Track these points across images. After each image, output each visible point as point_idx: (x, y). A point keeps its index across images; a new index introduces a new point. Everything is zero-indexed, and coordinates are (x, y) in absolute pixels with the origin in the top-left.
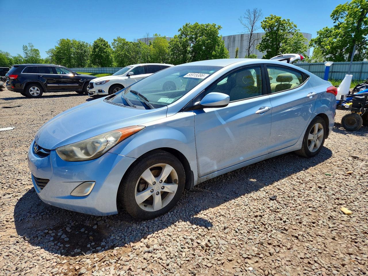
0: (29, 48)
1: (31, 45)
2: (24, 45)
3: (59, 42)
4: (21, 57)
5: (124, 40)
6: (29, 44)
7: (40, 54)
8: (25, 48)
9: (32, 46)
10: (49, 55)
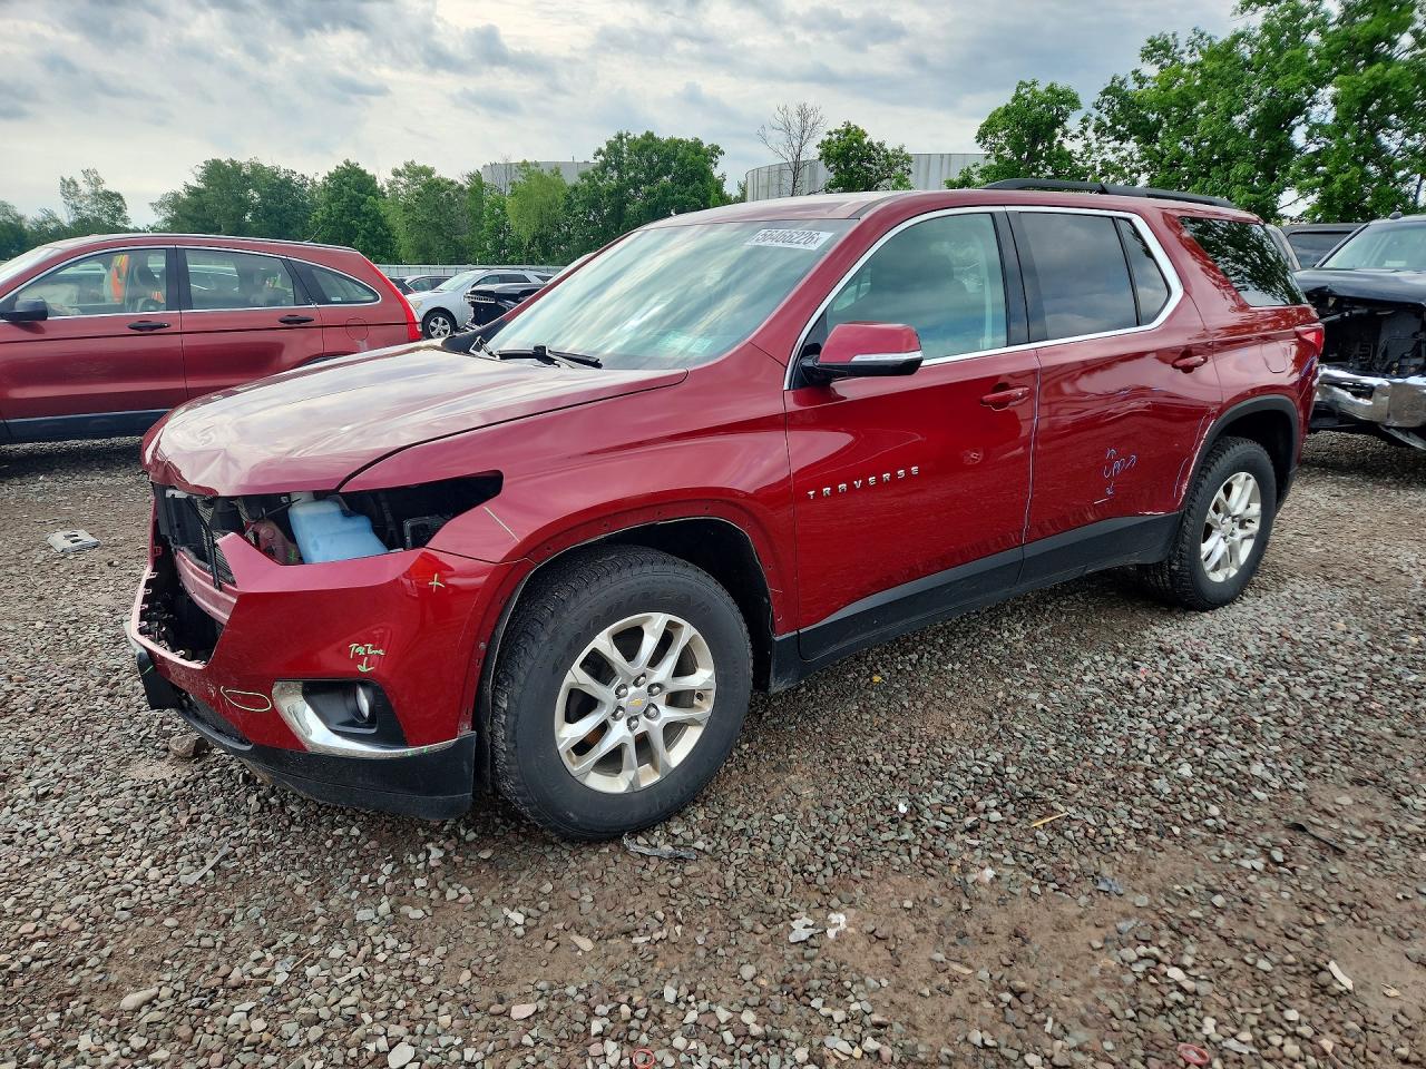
0: (85, 189)
1: (92, 179)
2: (62, 178)
3: (199, 171)
4: (56, 221)
5: (428, 172)
6: (86, 173)
7: (128, 213)
8: (69, 187)
9: (98, 181)
10: (162, 217)
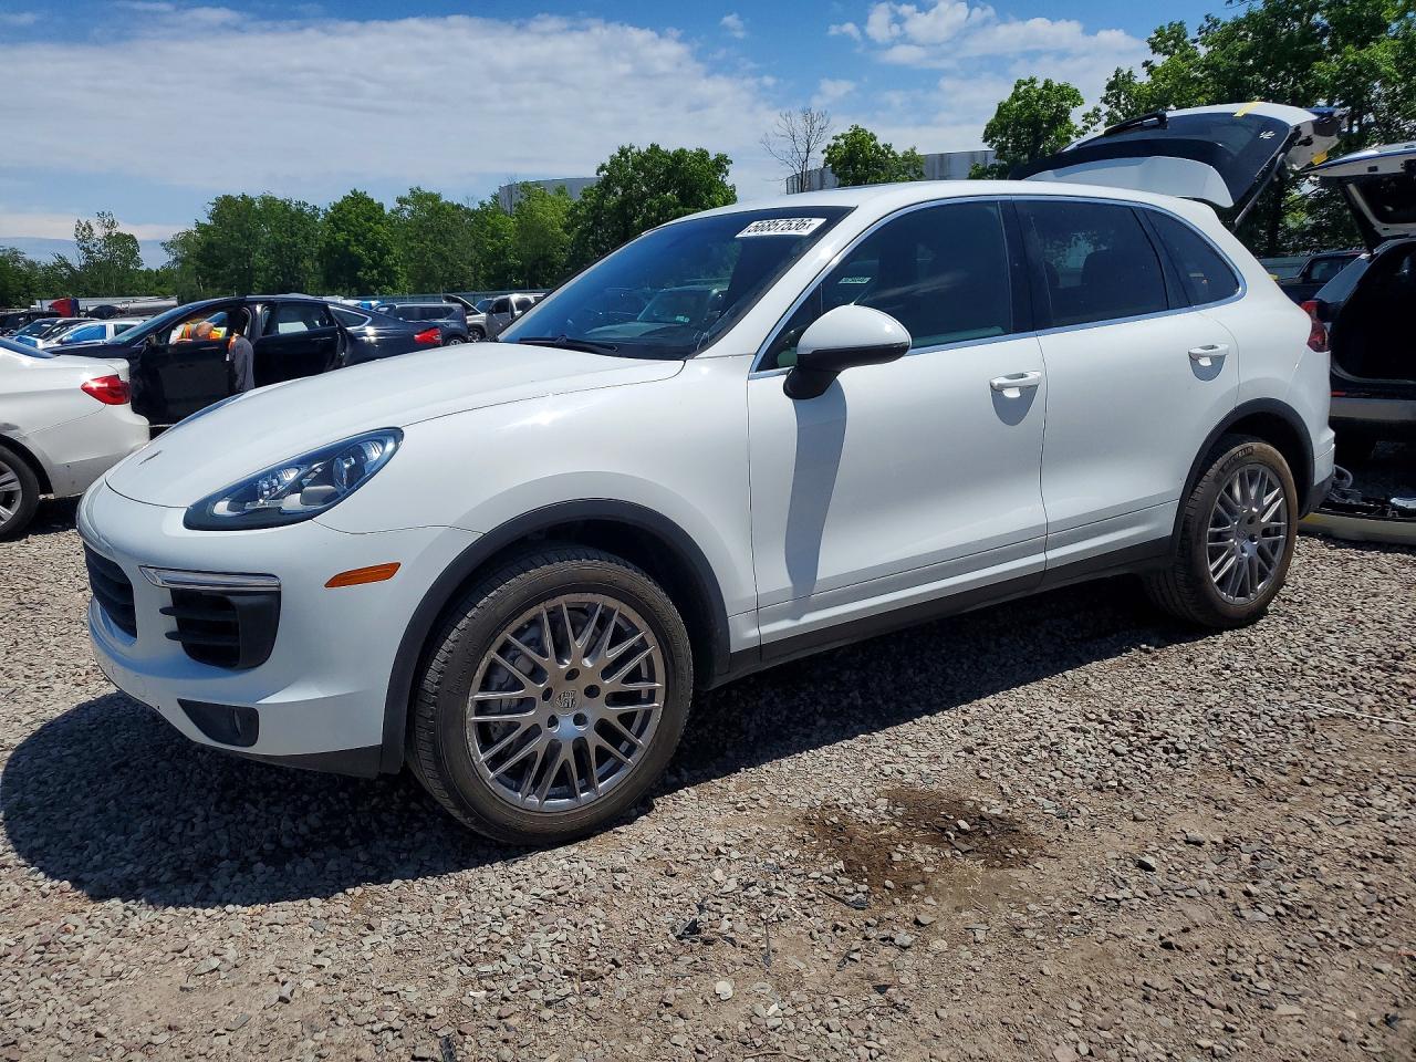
0: (99, 232)
1: (106, 222)
2: (79, 221)
3: (211, 207)
4: (68, 266)
5: (435, 198)
6: (101, 215)
7: (141, 254)
8: (83, 232)
9: (112, 223)
10: (173, 257)
